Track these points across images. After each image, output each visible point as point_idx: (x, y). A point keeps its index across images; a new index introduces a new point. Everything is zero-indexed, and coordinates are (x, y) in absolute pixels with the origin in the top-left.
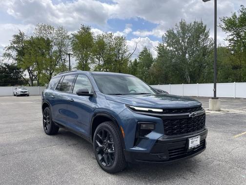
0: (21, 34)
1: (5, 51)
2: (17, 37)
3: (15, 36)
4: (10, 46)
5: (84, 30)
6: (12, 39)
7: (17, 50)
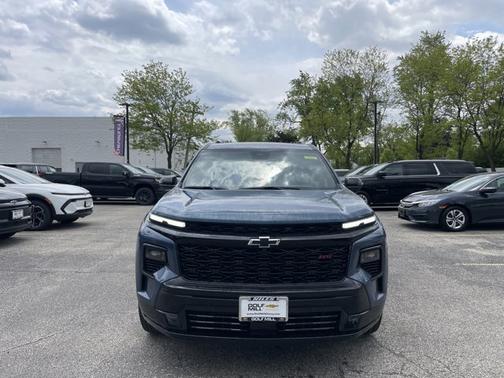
0: (303, 76)
1: (279, 110)
2: (297, 83)
3: (294, 81)
4: (286, 100)
5: (430, 43)
6: (290, 87)
7: (297, 106)
